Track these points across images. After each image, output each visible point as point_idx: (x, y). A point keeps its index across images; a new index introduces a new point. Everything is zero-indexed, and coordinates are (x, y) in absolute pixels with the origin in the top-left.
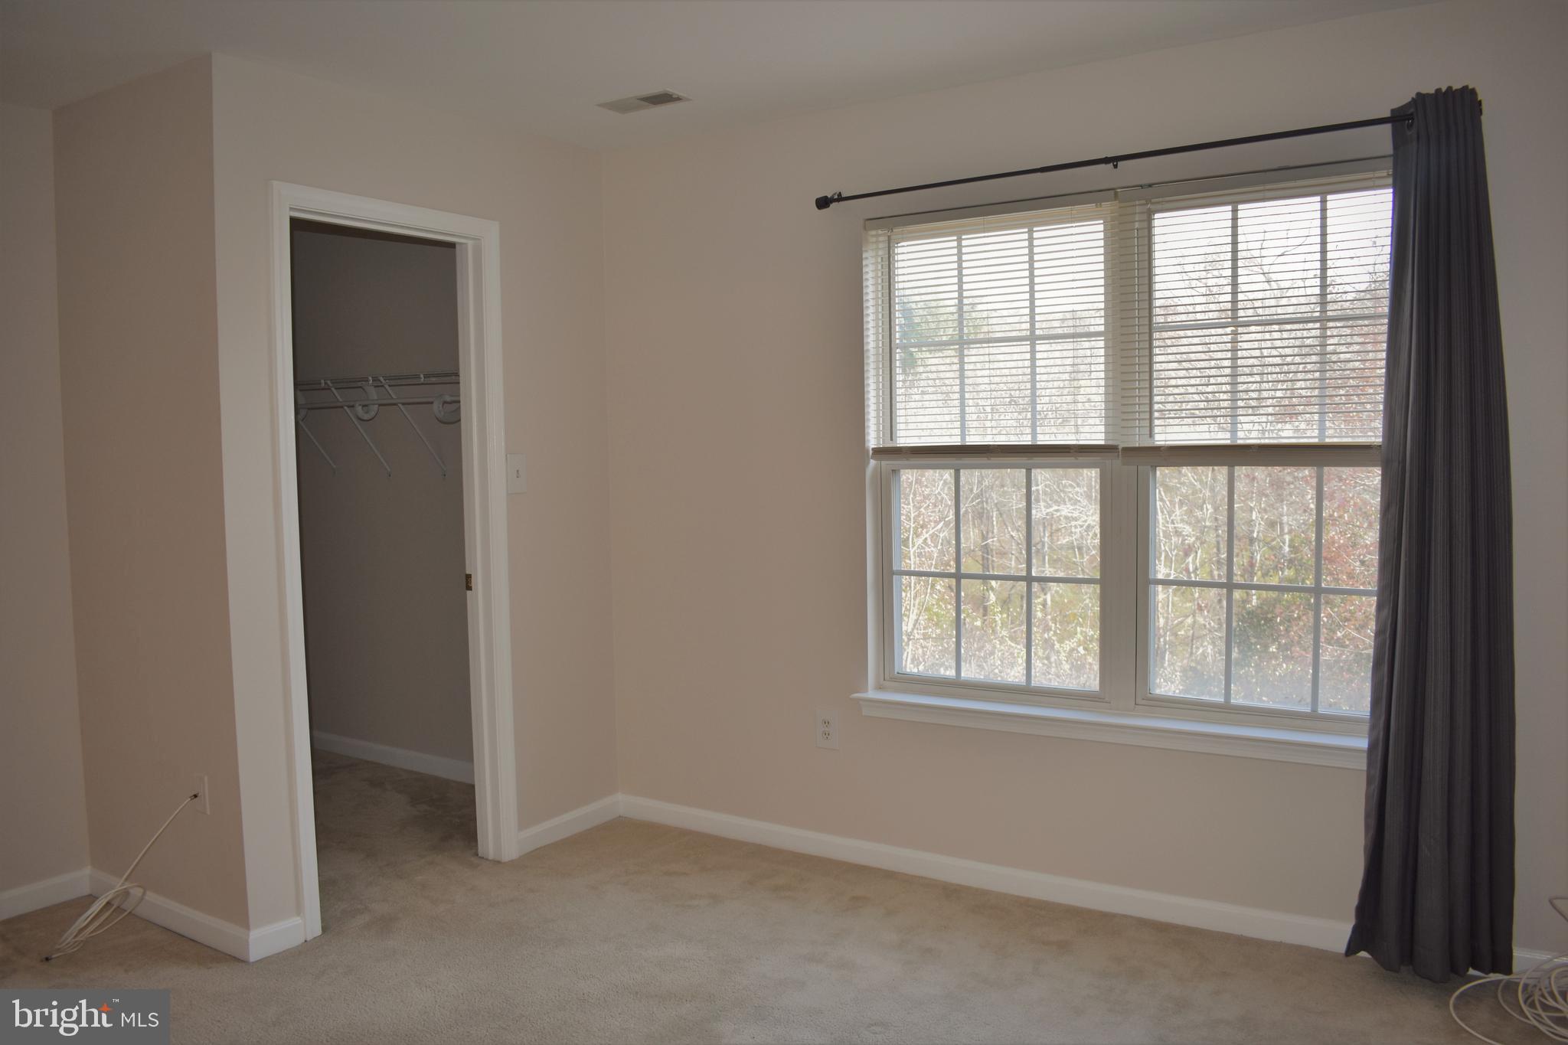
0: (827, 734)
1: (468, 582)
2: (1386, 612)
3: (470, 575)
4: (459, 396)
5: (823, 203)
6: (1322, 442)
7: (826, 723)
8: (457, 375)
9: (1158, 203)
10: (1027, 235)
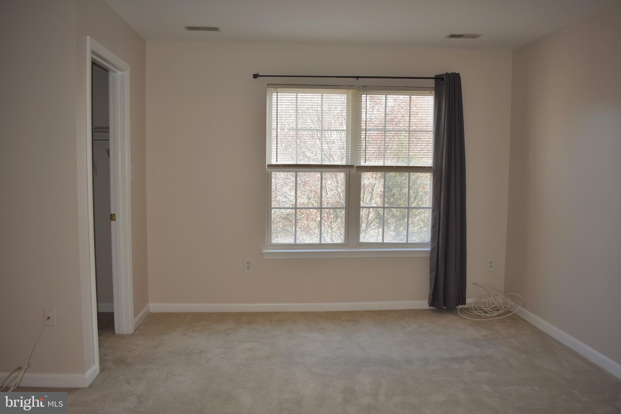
0: (248, 267)
1: (112, 217)
2: (436, 212)
3: (114, 215)
4: (109, 137)
5: (255, 76)
6: (408, 166)
7: (248, 263)
8: (108, 128)
9: (369, 92)
10: (321, 96)
